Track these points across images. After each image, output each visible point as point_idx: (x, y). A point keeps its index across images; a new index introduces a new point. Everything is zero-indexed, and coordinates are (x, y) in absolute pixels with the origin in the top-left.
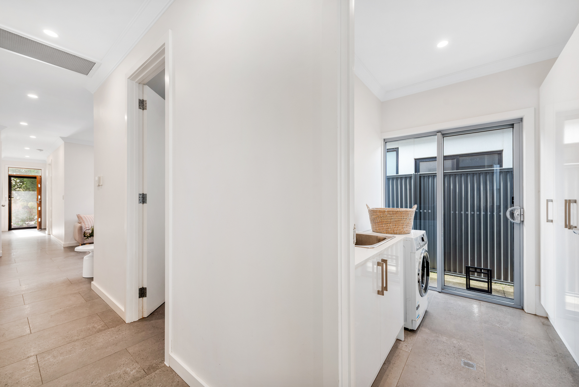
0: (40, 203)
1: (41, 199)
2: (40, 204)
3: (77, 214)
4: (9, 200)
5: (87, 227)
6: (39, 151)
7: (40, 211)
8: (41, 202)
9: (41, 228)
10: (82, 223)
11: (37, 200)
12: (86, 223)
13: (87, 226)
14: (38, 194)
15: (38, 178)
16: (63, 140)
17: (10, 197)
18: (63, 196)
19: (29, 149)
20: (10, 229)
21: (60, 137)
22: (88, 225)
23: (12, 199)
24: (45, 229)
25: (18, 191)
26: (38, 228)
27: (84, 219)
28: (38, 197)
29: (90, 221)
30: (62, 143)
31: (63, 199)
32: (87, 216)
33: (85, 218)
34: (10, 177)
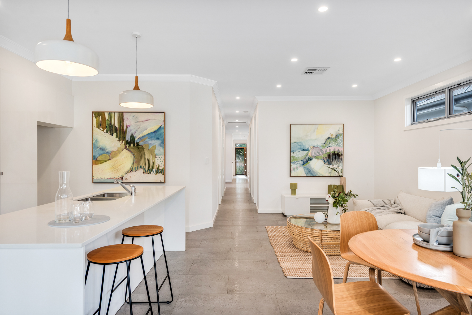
1: (246, 160)
7: (246, 166)
8: (246, 161)
20: (236, 175)
26: (245, 175)
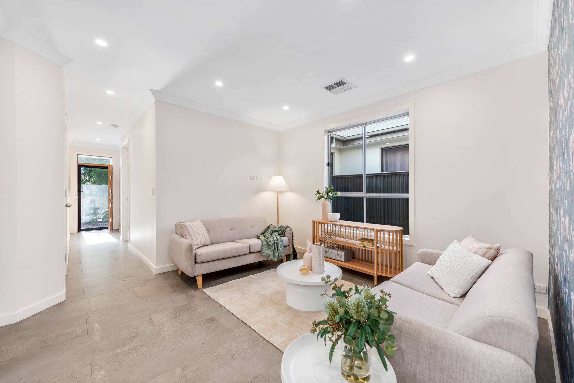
0: (111, 198)
1: (112, 194)
2: (111, 201)
3: (180, 221)
4: (78, 194)
5: (196, 245)
6: (113, 127)
7: (111, 208)
8: (113, 197)
9: (112, 230)
10: (187, 237)
11: (108, 195)
12: (194, 237)
13: (195, 242)
14: (109, 188)
15: (110, 168)
16: (154, 96)
17: (80, 190)
18: (153, 189)
19: (102, 123)
20: (80, 230)
21: (151, 90)
22: (197, 240)
23: (82, 193)
24: (118, 230)
25: (87, 184)
26: (109, 228)
27: (190, 230)
28: (109, 191)
29: (198, 232)
30: (152, 100)
31: (153, 195)
32: (193, 224)
33: (192, 228)
34: (80, 166)
